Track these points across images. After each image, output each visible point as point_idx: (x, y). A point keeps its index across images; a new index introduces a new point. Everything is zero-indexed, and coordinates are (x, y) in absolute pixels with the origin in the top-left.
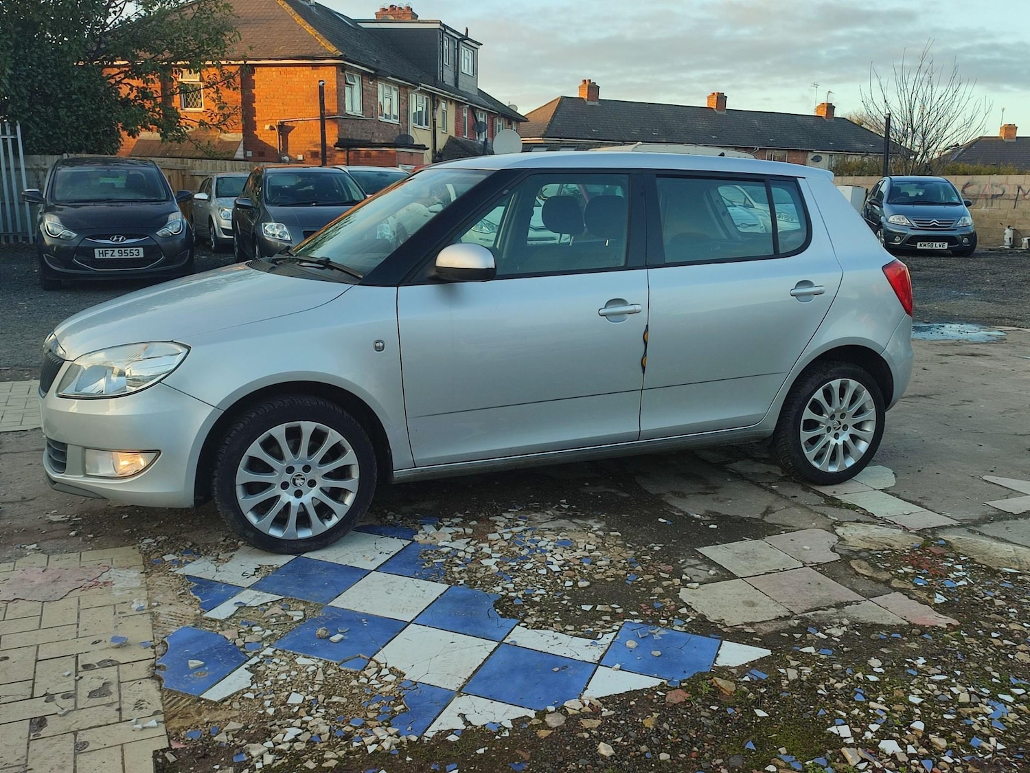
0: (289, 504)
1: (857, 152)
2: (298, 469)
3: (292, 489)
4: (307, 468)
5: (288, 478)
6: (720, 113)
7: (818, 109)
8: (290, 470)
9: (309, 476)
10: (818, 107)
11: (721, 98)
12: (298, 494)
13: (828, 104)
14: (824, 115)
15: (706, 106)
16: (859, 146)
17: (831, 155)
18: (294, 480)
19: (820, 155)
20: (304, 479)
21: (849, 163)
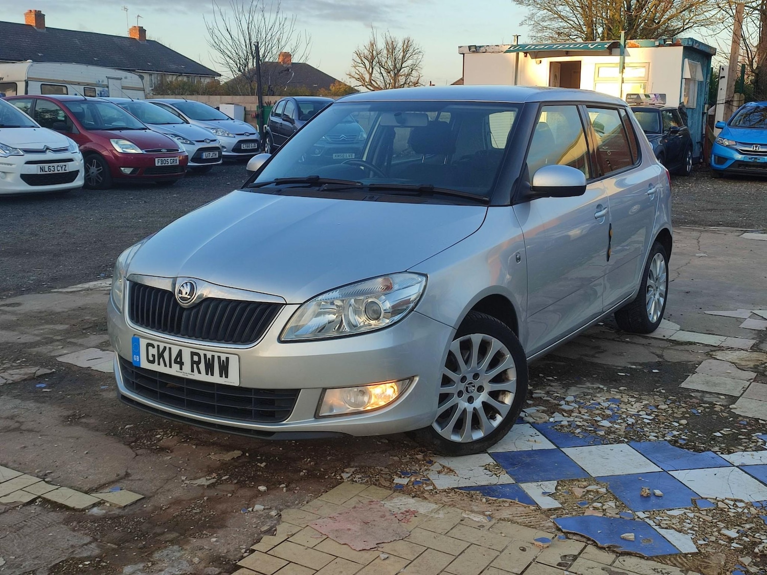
0: (465, 410)
1: (174, 72)
2: (470, 378)
3: (466, 396)
4: (476, 376)
5: (462, 387)
6: (40, 30)
7: (131, 31)
8: (463, 379)
9: (477, 383)
10: (130, 29)
11: (40, 17)
12: (471, 400)
13: (139, 27)
14: (137, 37)
15: (25, 23)
16: (173, 67)
17: (151, 75)
18: (467, 388)
19: (141, 74)
20: (474, 386)
21: (171, 82)
